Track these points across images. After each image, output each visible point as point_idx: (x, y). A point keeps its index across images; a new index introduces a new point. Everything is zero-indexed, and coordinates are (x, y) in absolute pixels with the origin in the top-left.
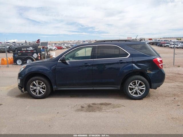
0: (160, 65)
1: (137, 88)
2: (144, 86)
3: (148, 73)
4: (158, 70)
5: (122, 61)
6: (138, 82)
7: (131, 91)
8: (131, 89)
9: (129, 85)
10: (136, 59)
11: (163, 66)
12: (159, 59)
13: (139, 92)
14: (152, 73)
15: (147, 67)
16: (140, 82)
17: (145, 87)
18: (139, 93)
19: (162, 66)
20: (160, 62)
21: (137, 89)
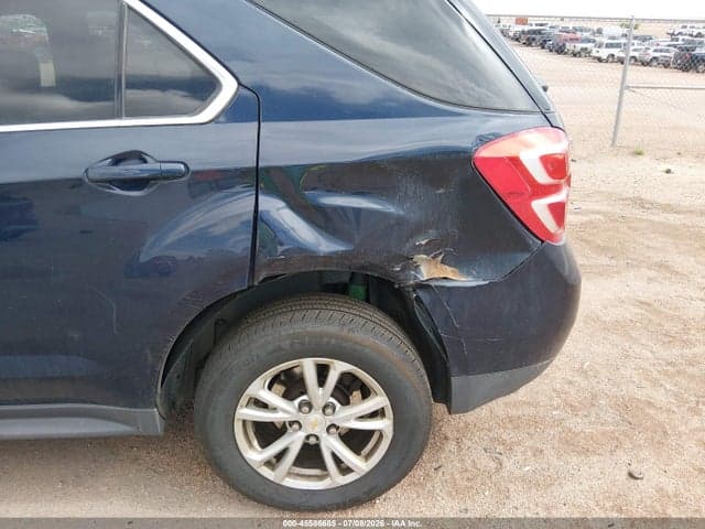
0: (540, 206)
1: (315, 423)
2: (379, 400)
3: (423, 286)
4: (523, 257)
5: (140, 157)
6: (322, 372)
7: (265, 443)
8: (267, 433)
9: (244, 400)
10: (290, 144)
11: (569, 218)
12: (532, 149)
13: (334, 456)
14: (461, 280)
15: (418, 229)
16: (338, 368)
17: (389, 412)
18: (337, 460)
19: (558, 211)
20: (541, 176)
21: (320, 431)
